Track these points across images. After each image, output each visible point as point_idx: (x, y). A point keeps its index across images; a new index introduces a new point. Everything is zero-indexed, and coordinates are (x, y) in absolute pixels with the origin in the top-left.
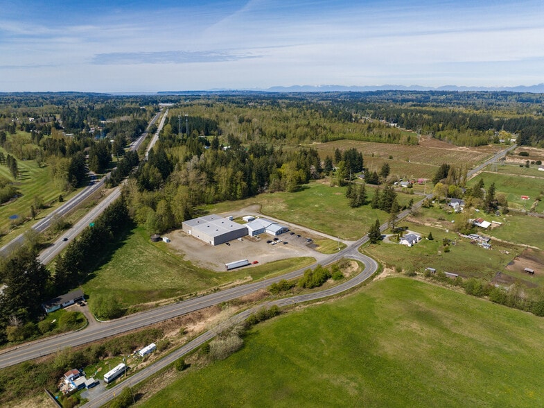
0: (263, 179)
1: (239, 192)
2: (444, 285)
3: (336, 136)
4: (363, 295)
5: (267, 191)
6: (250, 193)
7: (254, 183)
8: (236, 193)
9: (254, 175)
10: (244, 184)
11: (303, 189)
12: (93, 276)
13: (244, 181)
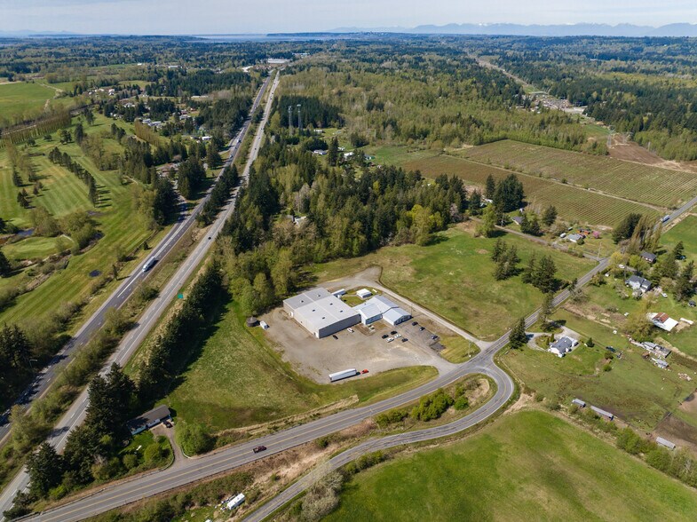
0: (388, 228)
1: (356, 248)
2: (591, 430)
3: (495, 136)
4: (487, 437)
5: (391, 244)
6: (371, 247)
7: (375, 235)
8: (351, 249)
9: (376, 223)
10: (362, 238)
11: (438, 242)
12: (181, 381)
13: (363, 233)
